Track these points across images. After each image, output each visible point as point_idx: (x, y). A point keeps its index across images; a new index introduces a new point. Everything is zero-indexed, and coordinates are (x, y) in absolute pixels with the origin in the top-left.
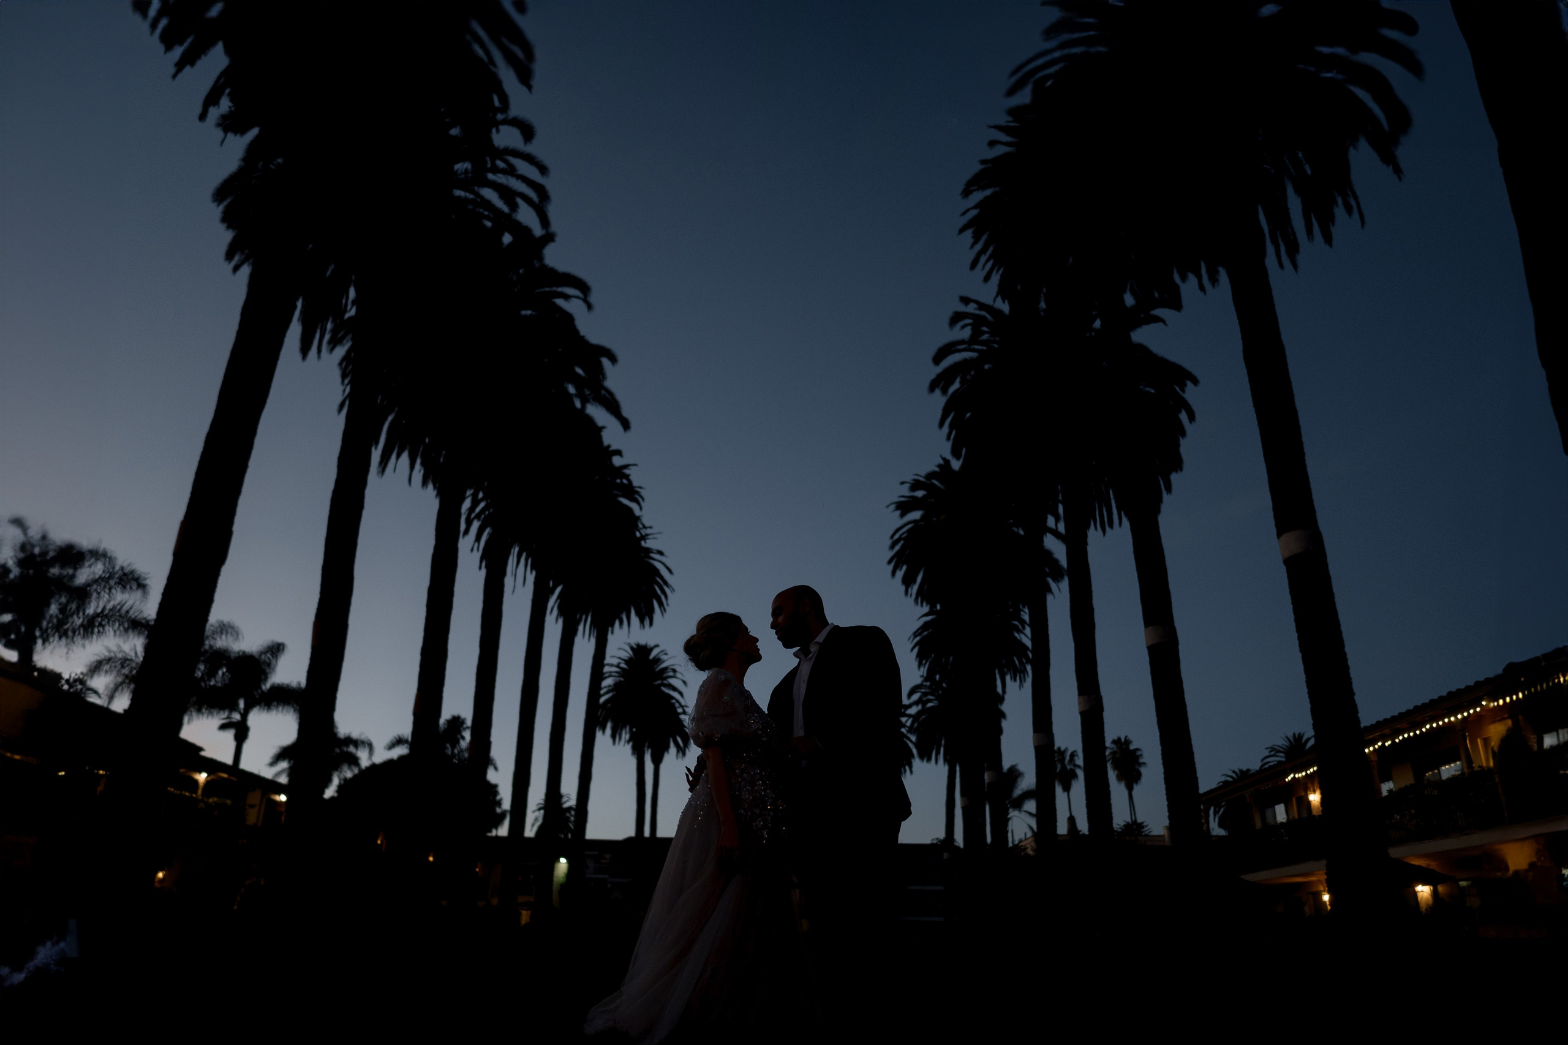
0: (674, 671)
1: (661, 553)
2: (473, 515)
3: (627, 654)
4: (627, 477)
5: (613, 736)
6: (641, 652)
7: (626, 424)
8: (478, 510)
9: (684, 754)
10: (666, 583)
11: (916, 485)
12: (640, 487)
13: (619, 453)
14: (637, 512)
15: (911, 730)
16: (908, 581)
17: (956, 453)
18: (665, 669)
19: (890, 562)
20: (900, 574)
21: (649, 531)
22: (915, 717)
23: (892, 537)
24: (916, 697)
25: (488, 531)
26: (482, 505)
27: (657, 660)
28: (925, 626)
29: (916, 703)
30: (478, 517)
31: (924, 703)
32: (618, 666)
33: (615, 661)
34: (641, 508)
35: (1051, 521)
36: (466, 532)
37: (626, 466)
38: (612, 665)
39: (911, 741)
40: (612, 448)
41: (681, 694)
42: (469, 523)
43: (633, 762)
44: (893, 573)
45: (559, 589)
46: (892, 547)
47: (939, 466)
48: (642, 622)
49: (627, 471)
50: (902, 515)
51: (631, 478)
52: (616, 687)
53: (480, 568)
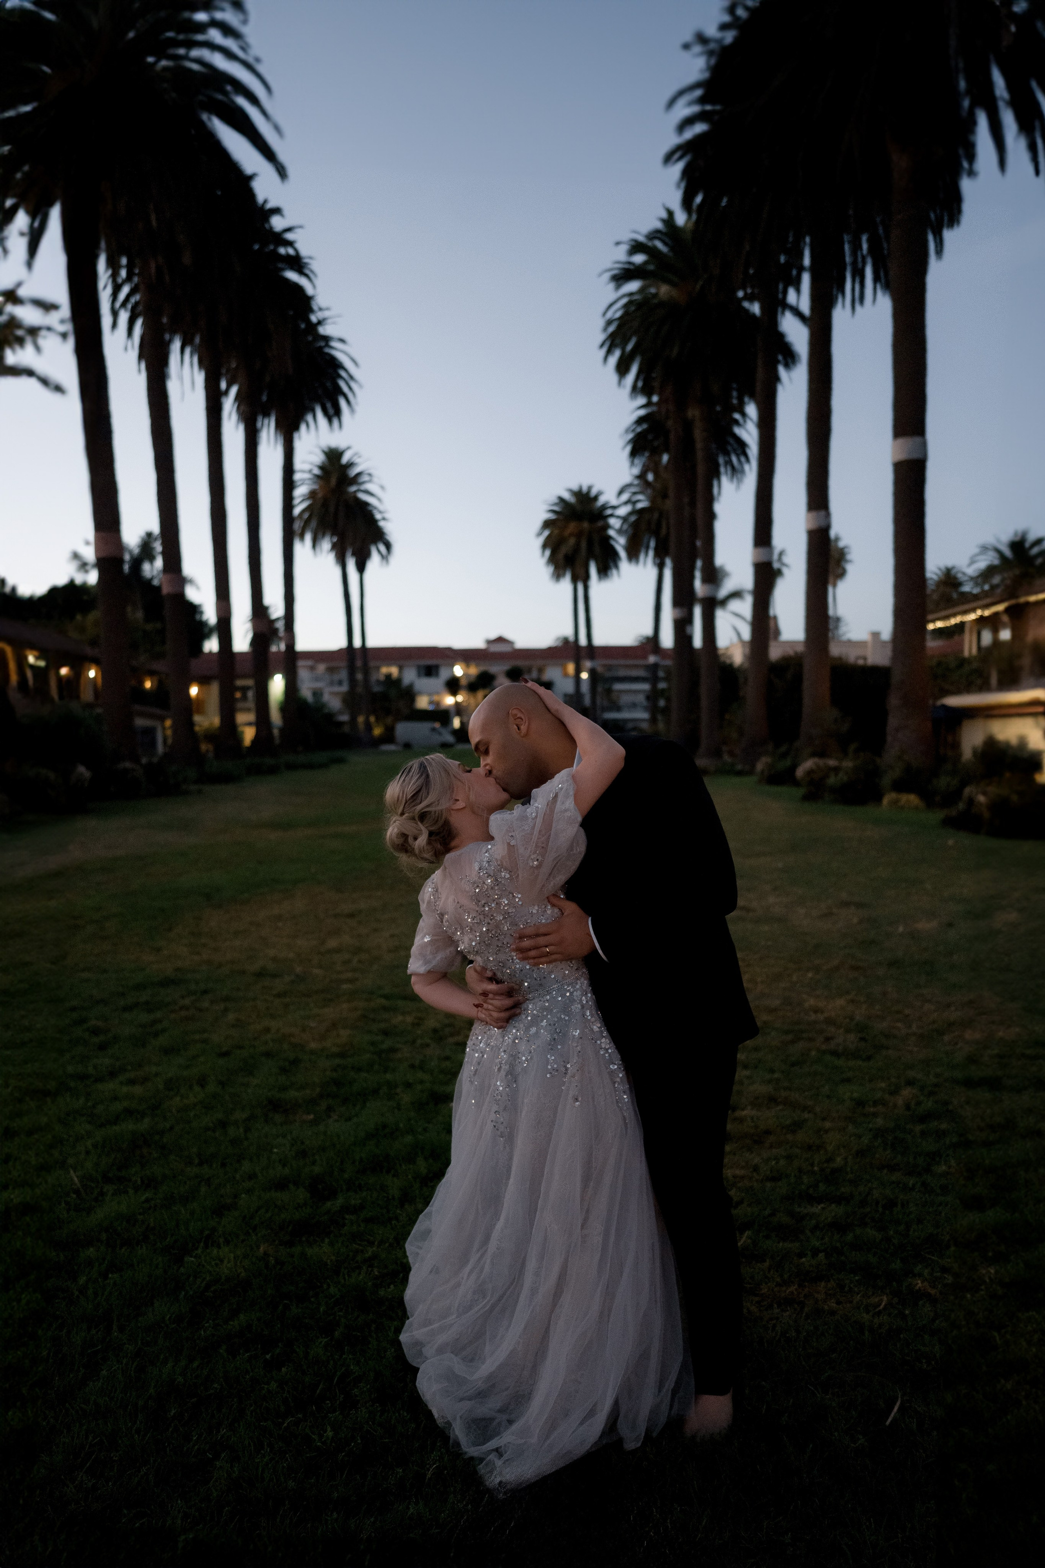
0: (370, 475)
1: (342, 341)
2: (118, 305)
3: (319, 458)
4: (290, 244)
5: (314, 546)
6: (333, 456)
7: (282, 172)
8: (122, 296)
9: (387, 561)
10: (351, 377)
11: (636, 247)
12: (310, 258)
13: (277, 211)
14: (309, 291)
15: (620, 531)
16: (622, 369)
17: (687, 203)
18: (359, 474)
19: (602, 346)
20: (613, 360)
21: (326, 314)
22: (625, 519)
23: (604, 314)
24: (625, 497)
25: (139, 323)
26: (125, 290)
27: (350, 465)
28: (640, 421)
29: (626, 503)
30: (124, 304)
31: (634, 503)
32: (310, 471)
33: (307, 467)
34: (314, 287)
35: (792, 297)
36: (114, 325)
37: (289, 230)
38: (303, 471)
39: (620, 545)
40: (269, 206)
41: (379, 499)
42: (115, 314)
43: (337, 571)
44: (606, 359)
45: (234, 390)
46: (605, 329)
47: (663, 221)
48: (330, 421)
49: (289, 236)
50: (618, 287)
51: (298, 245)
52: (312, 495)
53: (139, 371)
